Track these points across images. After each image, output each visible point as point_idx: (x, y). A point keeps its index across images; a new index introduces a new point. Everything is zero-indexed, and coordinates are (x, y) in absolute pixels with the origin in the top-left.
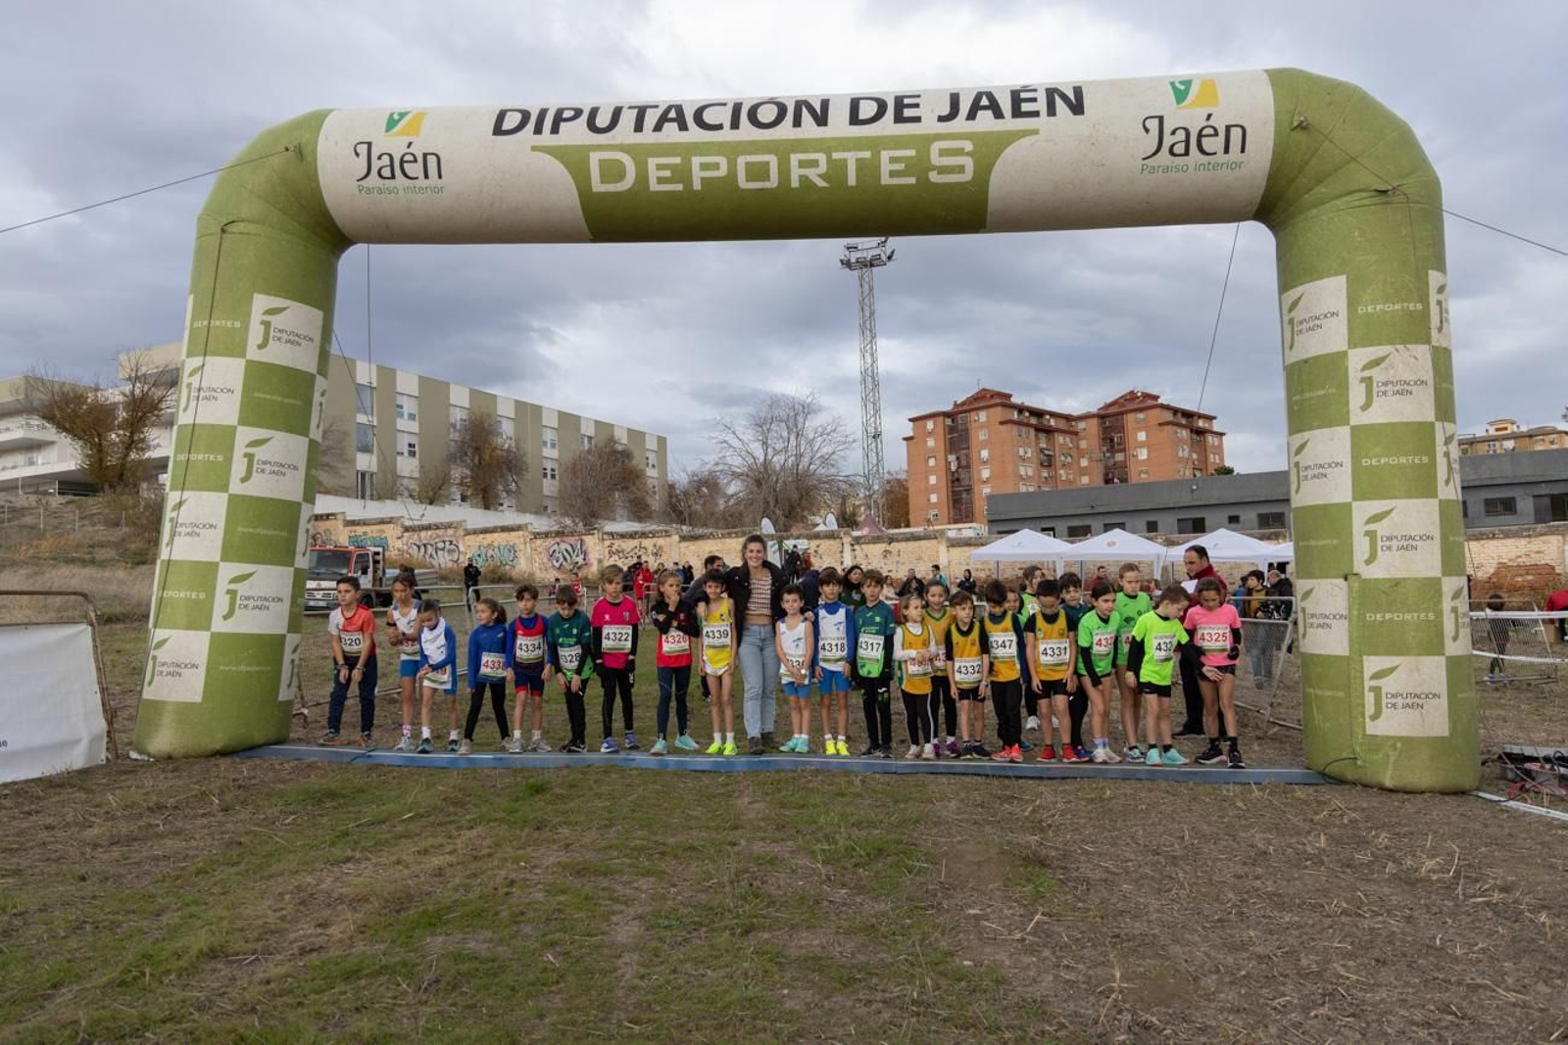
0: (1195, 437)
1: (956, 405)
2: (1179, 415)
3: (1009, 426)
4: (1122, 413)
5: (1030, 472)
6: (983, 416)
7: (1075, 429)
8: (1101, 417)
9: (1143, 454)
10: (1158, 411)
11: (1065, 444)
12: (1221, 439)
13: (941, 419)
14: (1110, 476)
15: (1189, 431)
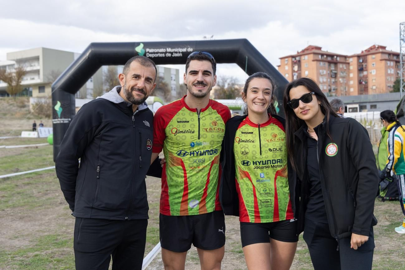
1: (298, 53)
2: (392, 56)
4: (366, 55)
6: (306, 57)
7: (347, 62)
8: (359, 57)
9: (374, 72)
11: (343, 68)
13: (290, 59)
14: (362, 81)
15: (395, 63)
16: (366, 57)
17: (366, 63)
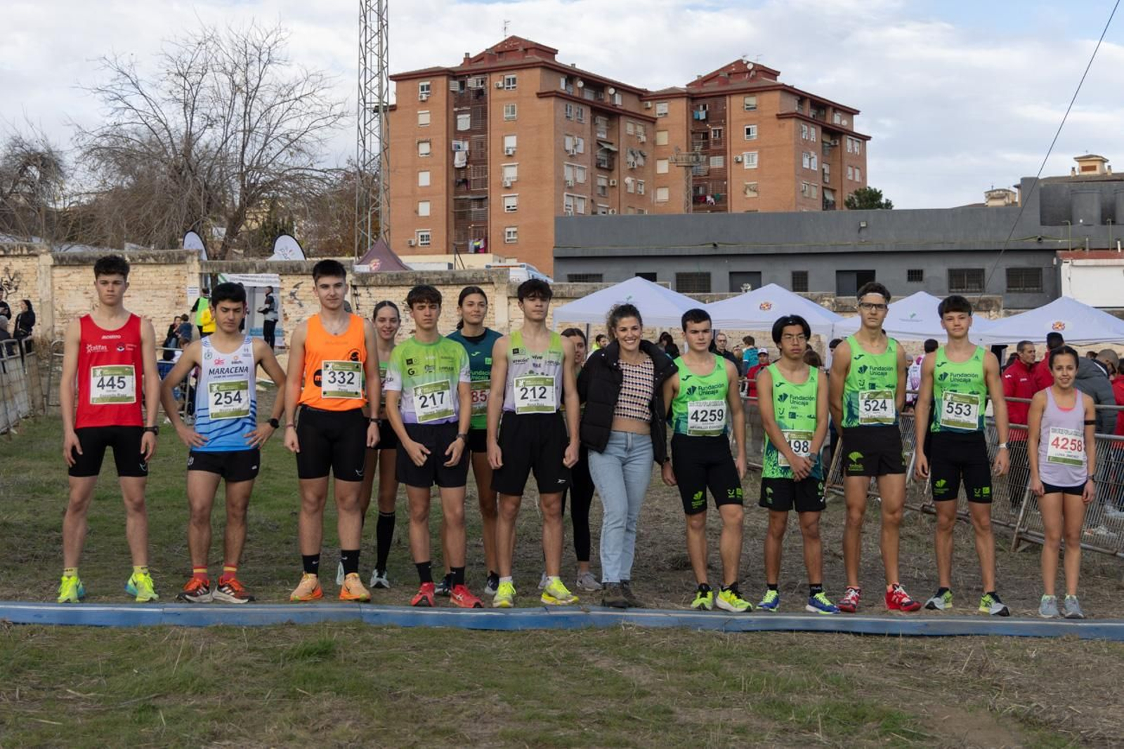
0: (827, 139)
1: (468, 59)
2: (807, 104)
3: (551, 102)
4: (723, 95)
5: (581, 178)
7: (650, 114)
8: (691, 96)
9: (750, 161)
10: (776, 96)
11: (636, 135)
12: (864, 146)
13: (442, 81)
14: (701, 191)
15: (820, 129)
16: (720, 100)
17: (720, 124)
